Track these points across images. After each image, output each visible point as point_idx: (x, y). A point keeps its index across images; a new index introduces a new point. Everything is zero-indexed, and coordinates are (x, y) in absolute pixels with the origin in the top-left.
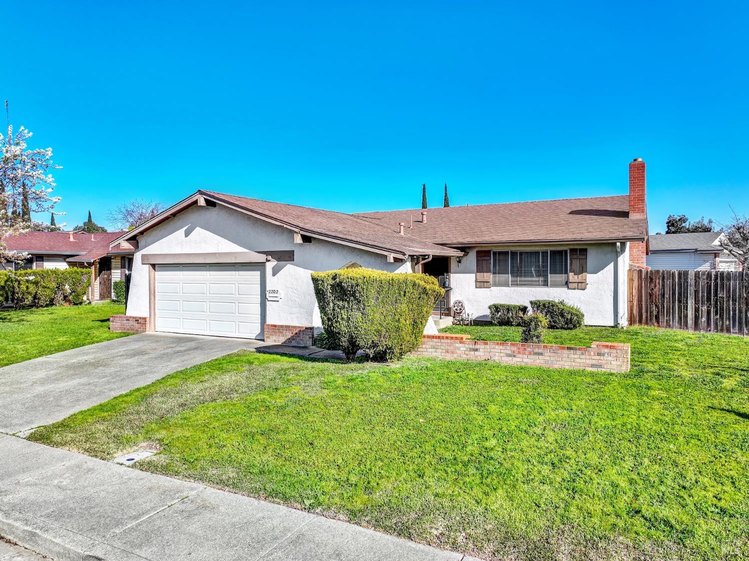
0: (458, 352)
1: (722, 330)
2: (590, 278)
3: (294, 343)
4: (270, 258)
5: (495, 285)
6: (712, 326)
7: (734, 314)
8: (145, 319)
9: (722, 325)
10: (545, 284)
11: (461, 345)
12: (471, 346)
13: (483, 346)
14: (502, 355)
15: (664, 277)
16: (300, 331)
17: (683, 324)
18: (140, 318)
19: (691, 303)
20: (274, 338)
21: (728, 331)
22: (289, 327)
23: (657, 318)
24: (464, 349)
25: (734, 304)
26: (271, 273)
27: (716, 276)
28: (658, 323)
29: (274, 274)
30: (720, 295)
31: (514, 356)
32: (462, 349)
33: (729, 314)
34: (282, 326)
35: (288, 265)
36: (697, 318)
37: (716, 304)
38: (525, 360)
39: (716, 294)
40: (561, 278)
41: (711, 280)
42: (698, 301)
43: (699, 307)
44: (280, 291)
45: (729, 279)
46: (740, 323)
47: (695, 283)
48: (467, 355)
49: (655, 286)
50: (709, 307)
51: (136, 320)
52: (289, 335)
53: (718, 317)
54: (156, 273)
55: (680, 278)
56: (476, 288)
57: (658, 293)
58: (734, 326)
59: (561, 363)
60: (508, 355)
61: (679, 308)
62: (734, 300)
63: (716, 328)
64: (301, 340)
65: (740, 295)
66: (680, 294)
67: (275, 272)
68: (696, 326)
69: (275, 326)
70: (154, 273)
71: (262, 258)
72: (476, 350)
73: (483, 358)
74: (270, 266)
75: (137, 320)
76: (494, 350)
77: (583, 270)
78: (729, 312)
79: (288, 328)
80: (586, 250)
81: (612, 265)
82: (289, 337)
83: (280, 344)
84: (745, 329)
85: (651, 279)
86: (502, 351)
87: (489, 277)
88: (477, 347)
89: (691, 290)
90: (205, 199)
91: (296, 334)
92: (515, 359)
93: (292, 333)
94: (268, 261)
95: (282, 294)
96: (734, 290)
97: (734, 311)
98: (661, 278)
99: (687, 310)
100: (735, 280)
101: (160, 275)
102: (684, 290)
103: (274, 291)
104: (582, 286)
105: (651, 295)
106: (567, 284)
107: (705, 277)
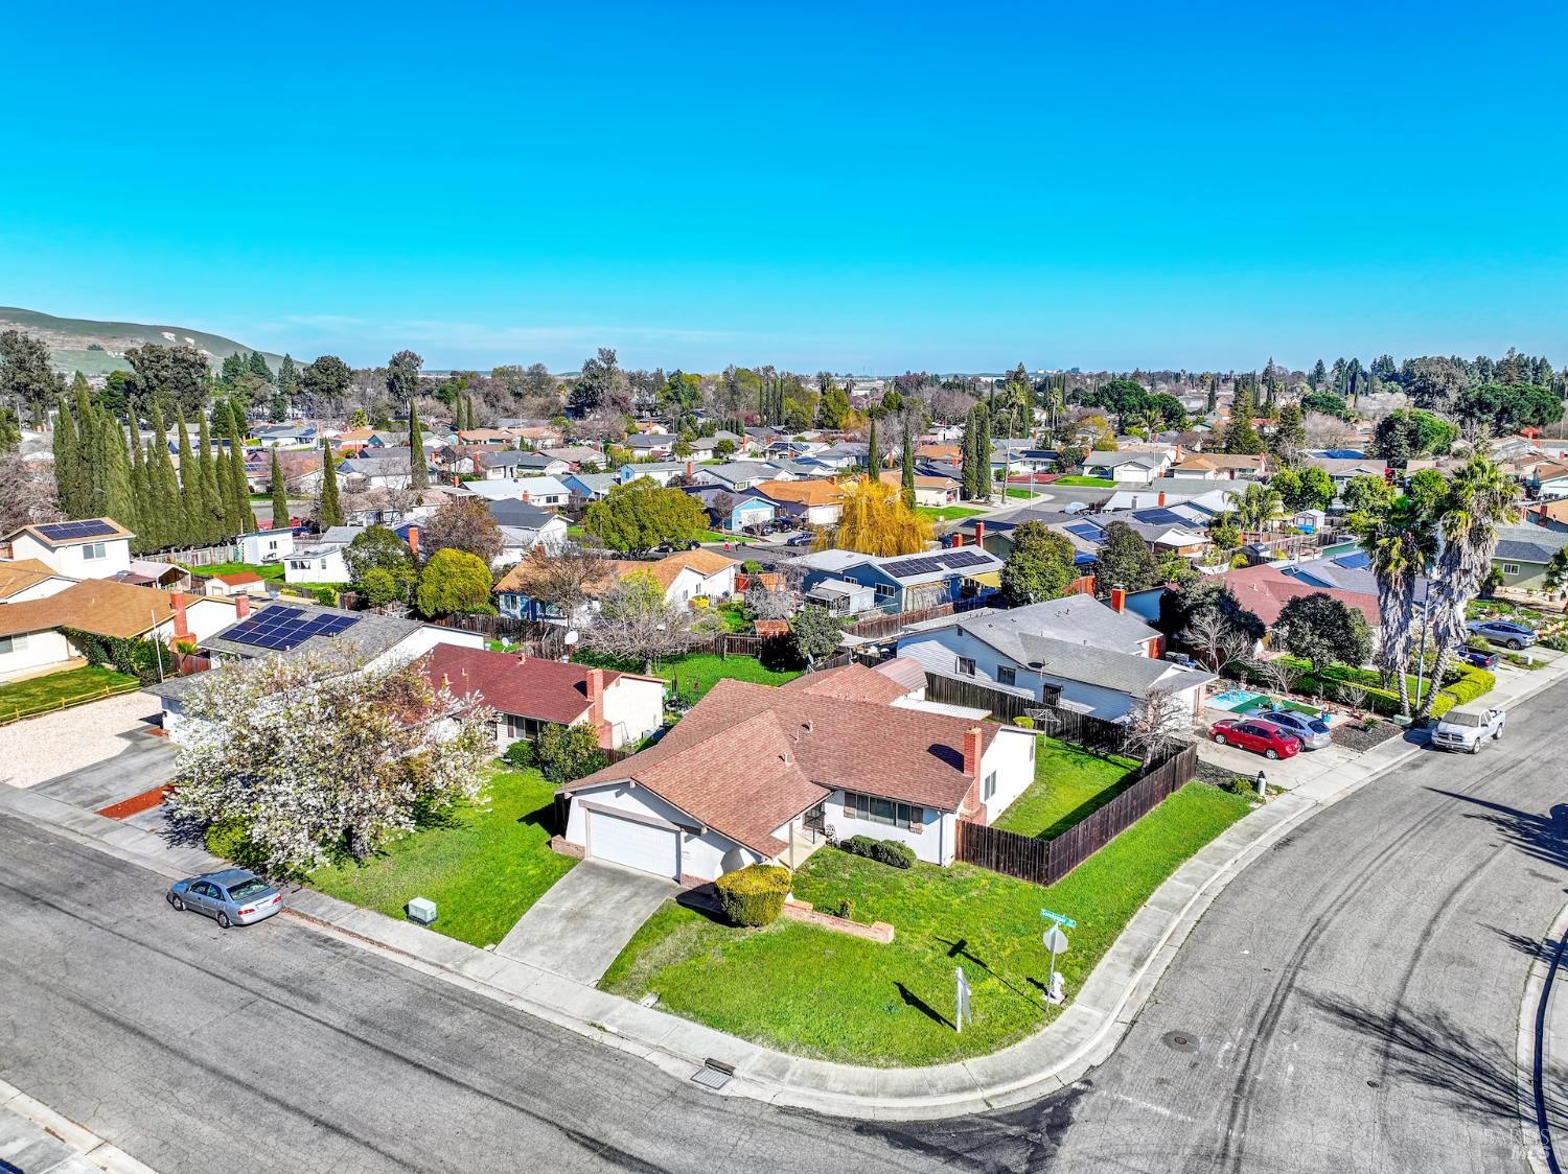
0: (803, 916)
1: (1013, 875)
2: (924, 826)
3: (702, 891)
4: (683, 829)
5: (859, 817)
8: (584, 847)
9: (1013, 871)
10: (894, 824)
11: (805, 913)
13: (818, 916)
16: (708, 883)
17: (989, 866)
18: (580, 847)
19: (994, 851)
20: (687, 884)
21: (1017, 875)
22: (699, 879)
24: (807, 916)
25: (1021, 858)
26: (685, 840)
30: (1012, 850)
31: (834, 925)
33: (1017, 865)
34: (695, 877)
35: (697, 838)
36: (998, 864)
37: (1010, 855)
38: (839, 929)
39: (1010, 849)
40: (905, 823)
41: (1007, 838)
43: (999, 855)
44: (691, 853)
46: (1024, 872)
47: (998, 837)
48: (809, 920)
49: (973, 835)
50: (1004, 857)
51: (576, 846)
52: (698, 885)
53: (1010, 866)
54: (591, 814)
55: (988, 831)
56: (844, 817)
58: (1020, 873)
59: (857, 933)
60: (831, 924)
61: (987, 853)
62: (1020, 855)
63: (1008, 872)
64: (706, 890)
66: (988, 844)
67: (687, 840)
69: (687, 876)
70: (589, 814)
71: (678, 828)
72: (814, 918)
73: (817, 923)
74: (683, 834)
76: (823, 920)
77: (920, 820)
83: (691, 888)
84: (1026, 876)
85: (971, 830)
86: (827, 921)
87: (854, 811)
89: (995, 842)
91: (704, 885)
92: (835, 927)
93: (700, 884)
94: (682, 831)
95: (692, 855)
96: (1021, 848)
97: (1020, 862)
98: (976, 830)
99: (992, 856)
100: (1021, 841)
101: (592, 817)
102: (991, 842)
103: (686, 852)
104: (919, 831)
105: (970, 841)
106: (908, 827)
107: (1003, 836)
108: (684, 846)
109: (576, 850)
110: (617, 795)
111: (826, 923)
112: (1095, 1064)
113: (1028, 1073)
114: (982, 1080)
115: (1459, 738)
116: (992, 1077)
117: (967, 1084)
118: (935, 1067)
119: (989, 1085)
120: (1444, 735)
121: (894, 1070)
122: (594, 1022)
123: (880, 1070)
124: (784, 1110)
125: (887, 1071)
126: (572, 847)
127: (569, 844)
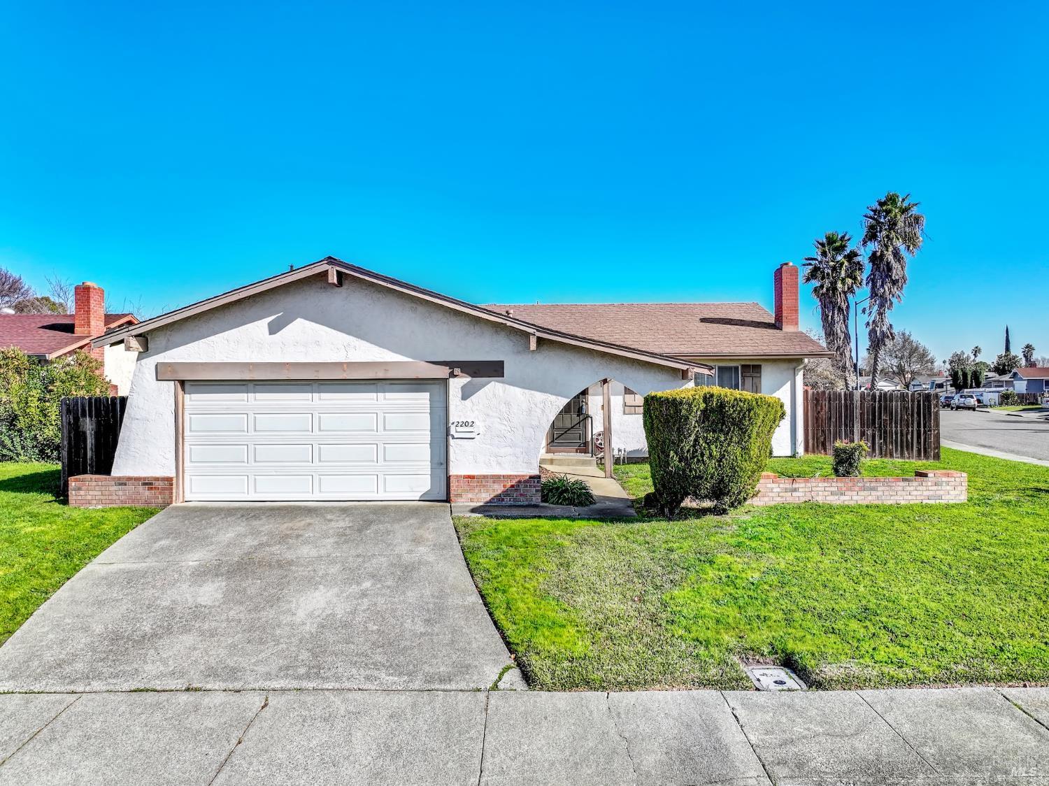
0: (771, 494)
1: (886, 456)
3: (507, 501)
4: (457, 371)
6: (877, 452)
7: (897, 437)
8: (169, 480)
9: (886, 449)
11: (773, 485)
12: (788, 486)
13: (803, 485)
14: (826, 493)
15: (830, 398)
16: (520, 482)
18: (157, 479)
19: (857, 427)
20: (470, 496)
21: (891, 456)
22: (498, 477)
23: (824, 445)
24: (779, 490)
25: (896, 427)
26: (460, 395)
27: (880, 396)
28: (825, 451)
29: (464, 397)
30: (883, 417)
31: (842, 494)
32: (775, 490)
33: (892, 438)
34: (485, 477)
35: (493, 383)
37: (880, 427)
38: (855, 498)
39: (880, 418)
41: (875, 401)
42: (864, 424)
43: (864, 431)
44: (477, 423)
45: (891, 401)
46: (902, 447)
47: (861, 404)
48: (782, 497)
49: (822, 409)
50: (874, 430)
51: (144, 484)
52: (499, 489)
53: (882, 441)
54: (187, 396)
55: (846, 399)
56: (624, 413)
57: (824, 417)
58: (896, 451)
59: (896, 498)
60: (832, 493)
61: (845, 432)
62: (896, 423)
63: (881, 453)
64: (521, 495)
65: (901, 417)
66: (846, 417)
67: (466, 394)
69: (469, 477)
70: (183, 397)
71: (443, 372)
72: (795, 490)
73: (803, 500)
74: (456, 384)
75: (148, 483)
76: (818, 489)
78: (892, 436)
79: (496, 478)
80: (759, 367)
81: (789, 384)
82: (499, 492)
83: (482, 504)
84: (906, 452)
85: (817, 400)
86: (827, 489)
88: (795, 486)
89: (857, 412)
90: (337, 271)
91: (512, 486)
92: (843, 498)
93: (504, 486)
94: (452, 375)
95: (480, 426)
96: (896, 412)
97: (896, 434)
98: (827, 399)
99: (853, 435)
100: (897, 401)
101: (193, 401)
102: (850, 413)
103: (466, 424)
105: (817, 419)
107: (870, 398)
108: (459, 409)
109: (145, 493)
110: (274, 329)
126: (130, 488)
127: (122, 482)
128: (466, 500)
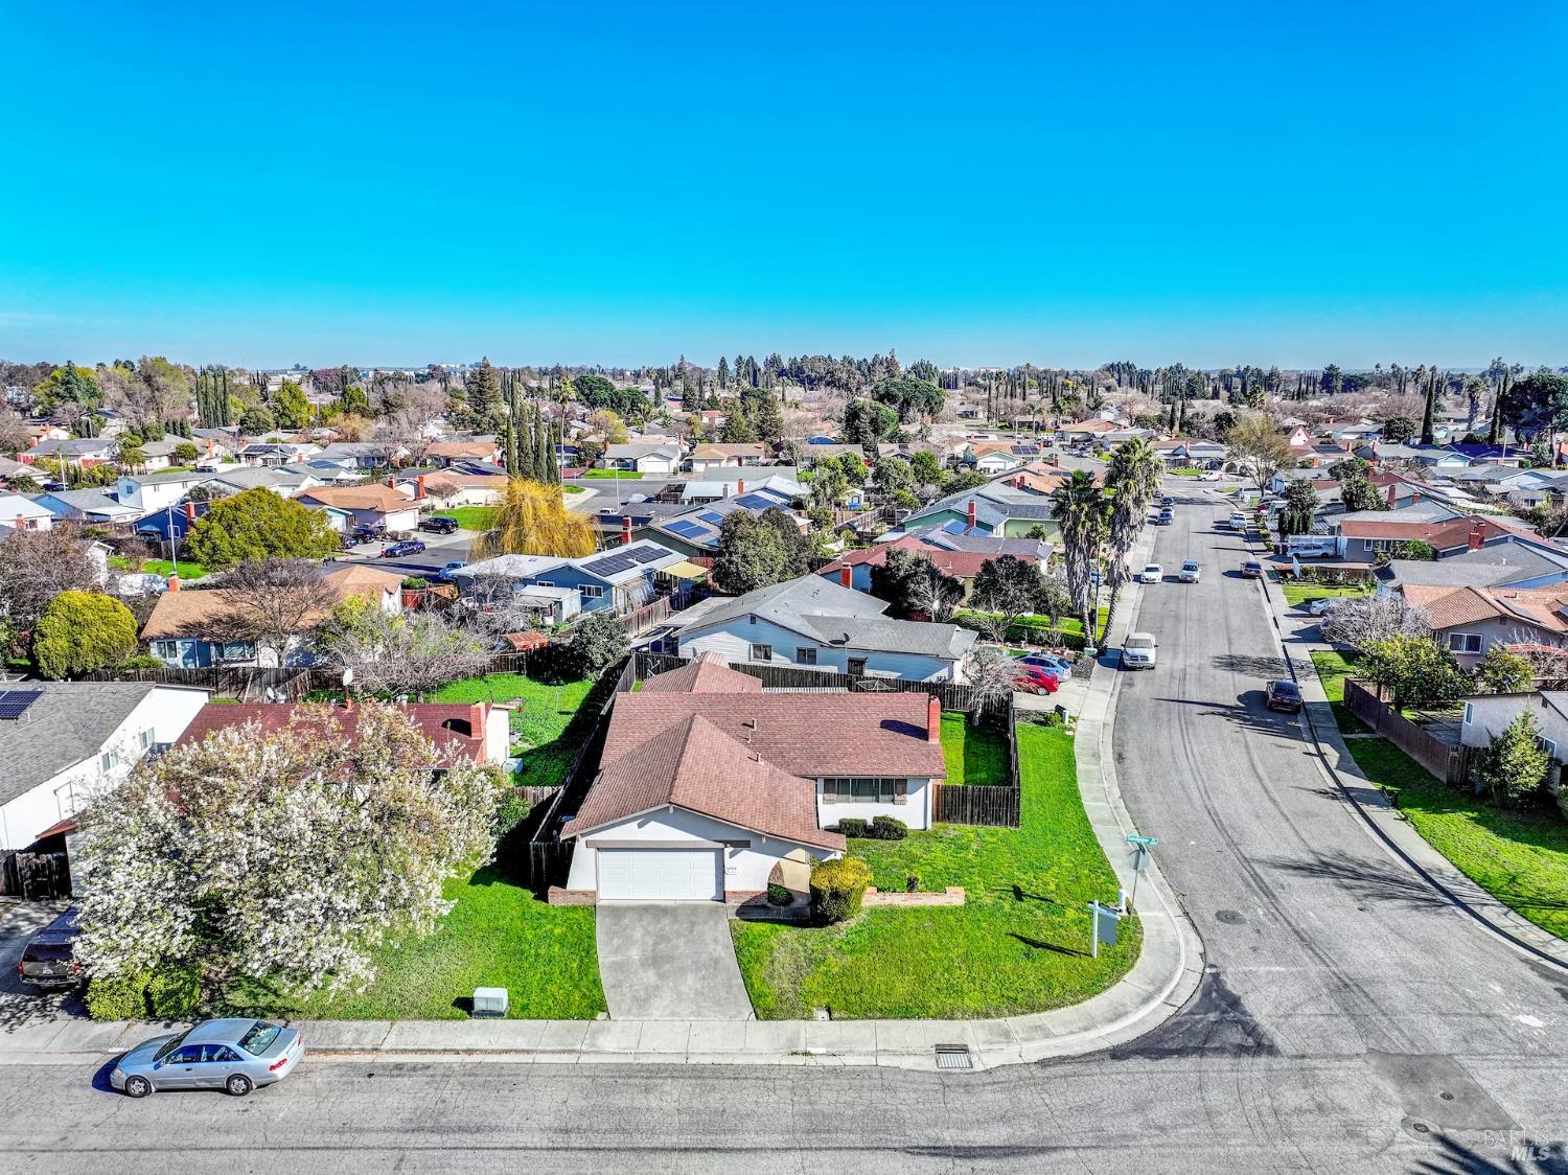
0: (874, 901)
2: (908, 797)
3: (752, 903)
4: (728, 845)
5: (840, 801)
6: (981, 821)
7: (993, 814)
8: (593, 891)
9: (985, 820)
10: (877, 801)
11: (875, 897)
16: (758, 895)
17: (964, 821)
18: (589, 892)
19: (969, 807)
20: (735, 900)
21: (988, 823)
22: (747, 892)
23: (948, 817)
25: (994, 807)
26: (729, 855)
27: (984, 790)
28: (949, 820)
29: (731, 856)
30: (985, 802)
31: (907, 901)
32: (876, 899)
33: (990, 814)
34: (741, 892)
35: (745, 850)
36: (972, 816)
37: (983, 807)
38: (913, 903)
39: (983, 802)
40: (890, 797)
41: (980, 792)
42: (973, 805)
43: (973, 811)
44: (737, 868)
45: (991, 792)
46: (996, 818)
47: (972, 793)
49: (948, 796)
50: (979, 809)
51: (582, 893)
53: (984, 816)
54: (601, 854)
55: (962, 791)
56: (824, 804)
57: (949, 801)
58: (991, 821)
59: (932, 903)
60: (903, 900)
61: (962, 811)
62: (993, 805)
63: (983, 822)
64: (758, 901)
66: (962, 801)
68: (972, 823)
69: (734, 892)
70: (599, 855)
71: (721, 845)
72: (885, 899)
73: (889, 903)
74: (728, 850)
76: (895, 898)
77: (904, 792)
78: (991, 812)
80: (905, 780)
81: (922, 790)
82: (748, 899)
83: (740, 904)
84: (998, 822)
85: (945, 791)
86: (900, 898)
88: (885, 897)
91: (754, 897)
92: (907, 903)
93: (751, 897)
94: (726, 847)
95: (739, 870)
96: (994, 799)
97: (993, 811)
98: (951, 792)
99: (966, 811)
102: (965, 799)
103: (732, 868)
104: (903, 803)
106: (893, 801)
107: (977, 791)
108: (728, 862)
109: (584, 898)
111: (900, 900)
112: (1202, 951)
113: (1172, 973)
114: (1150, 988)
115: (1145, 658)
116: (1152, 982)
117: (1144, 994)
118: (1109, 991)
119: (1160, 990)
120: (1135, 658)
121: (1085, 1003)
122: (794, 1050)
123: (1076, 1006)
124: (1044, 1063)
125: (1080, 1005)
126: (577, 896)
127: (573, 893)
128: (734, 904)
